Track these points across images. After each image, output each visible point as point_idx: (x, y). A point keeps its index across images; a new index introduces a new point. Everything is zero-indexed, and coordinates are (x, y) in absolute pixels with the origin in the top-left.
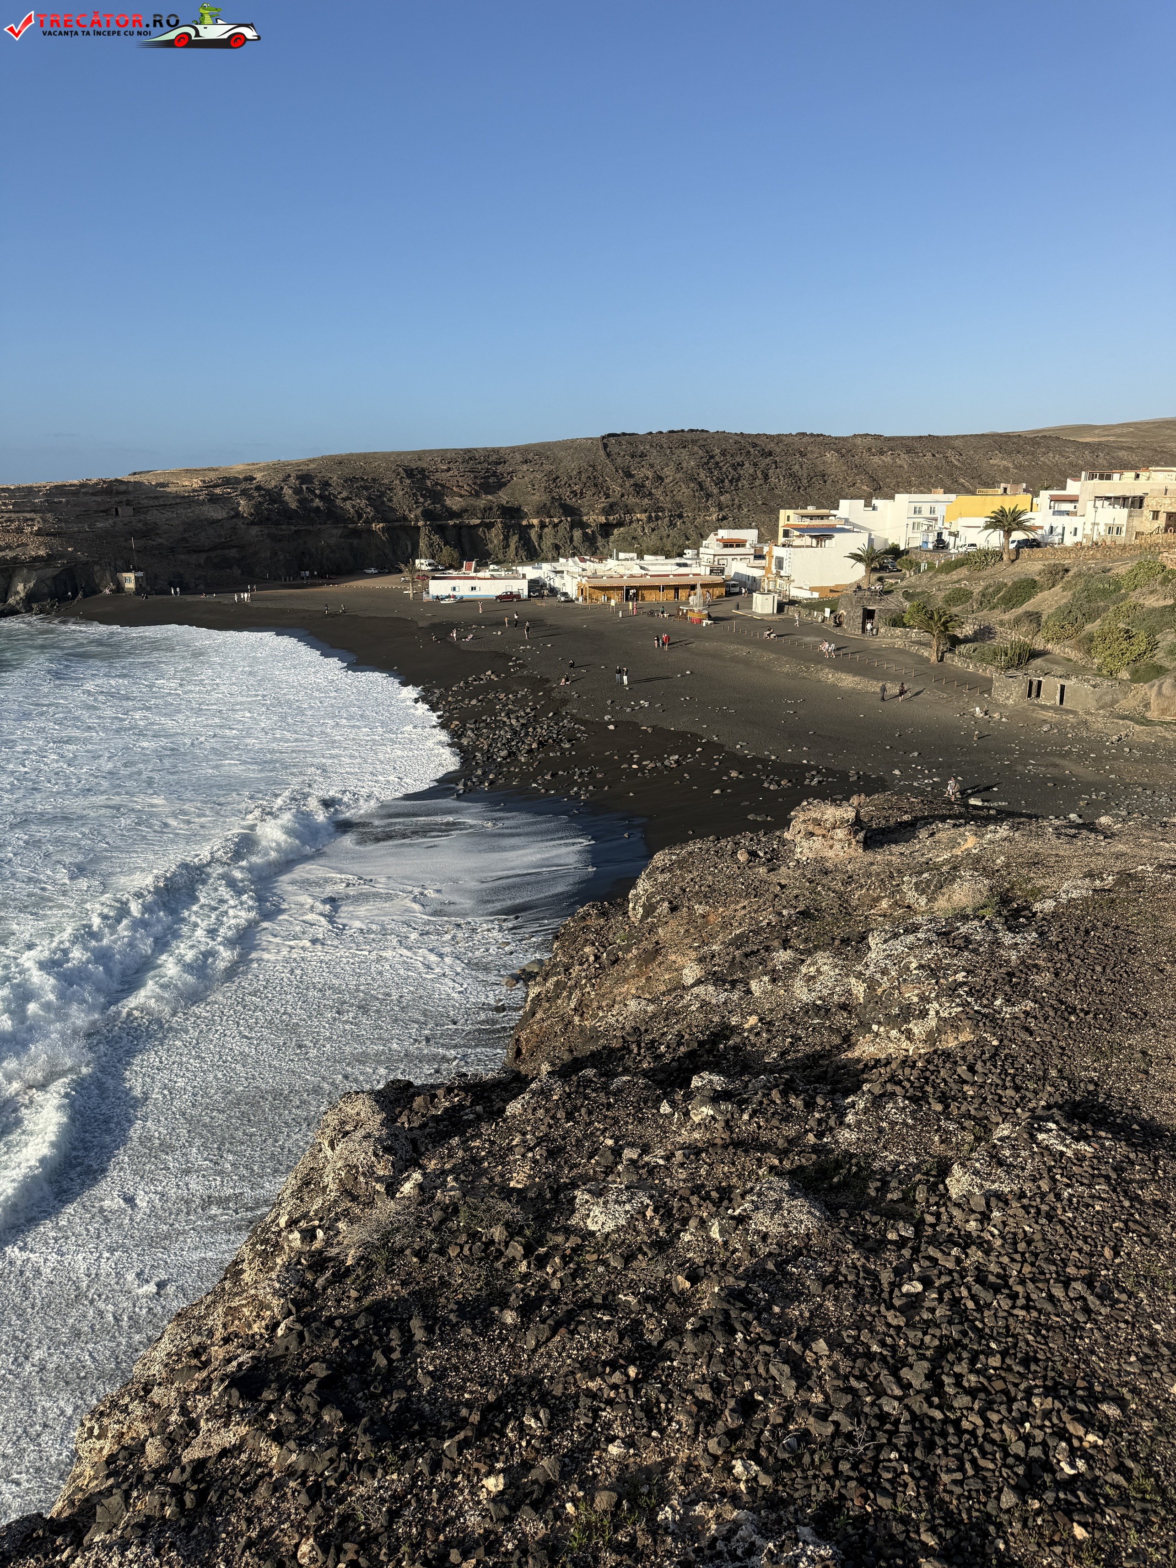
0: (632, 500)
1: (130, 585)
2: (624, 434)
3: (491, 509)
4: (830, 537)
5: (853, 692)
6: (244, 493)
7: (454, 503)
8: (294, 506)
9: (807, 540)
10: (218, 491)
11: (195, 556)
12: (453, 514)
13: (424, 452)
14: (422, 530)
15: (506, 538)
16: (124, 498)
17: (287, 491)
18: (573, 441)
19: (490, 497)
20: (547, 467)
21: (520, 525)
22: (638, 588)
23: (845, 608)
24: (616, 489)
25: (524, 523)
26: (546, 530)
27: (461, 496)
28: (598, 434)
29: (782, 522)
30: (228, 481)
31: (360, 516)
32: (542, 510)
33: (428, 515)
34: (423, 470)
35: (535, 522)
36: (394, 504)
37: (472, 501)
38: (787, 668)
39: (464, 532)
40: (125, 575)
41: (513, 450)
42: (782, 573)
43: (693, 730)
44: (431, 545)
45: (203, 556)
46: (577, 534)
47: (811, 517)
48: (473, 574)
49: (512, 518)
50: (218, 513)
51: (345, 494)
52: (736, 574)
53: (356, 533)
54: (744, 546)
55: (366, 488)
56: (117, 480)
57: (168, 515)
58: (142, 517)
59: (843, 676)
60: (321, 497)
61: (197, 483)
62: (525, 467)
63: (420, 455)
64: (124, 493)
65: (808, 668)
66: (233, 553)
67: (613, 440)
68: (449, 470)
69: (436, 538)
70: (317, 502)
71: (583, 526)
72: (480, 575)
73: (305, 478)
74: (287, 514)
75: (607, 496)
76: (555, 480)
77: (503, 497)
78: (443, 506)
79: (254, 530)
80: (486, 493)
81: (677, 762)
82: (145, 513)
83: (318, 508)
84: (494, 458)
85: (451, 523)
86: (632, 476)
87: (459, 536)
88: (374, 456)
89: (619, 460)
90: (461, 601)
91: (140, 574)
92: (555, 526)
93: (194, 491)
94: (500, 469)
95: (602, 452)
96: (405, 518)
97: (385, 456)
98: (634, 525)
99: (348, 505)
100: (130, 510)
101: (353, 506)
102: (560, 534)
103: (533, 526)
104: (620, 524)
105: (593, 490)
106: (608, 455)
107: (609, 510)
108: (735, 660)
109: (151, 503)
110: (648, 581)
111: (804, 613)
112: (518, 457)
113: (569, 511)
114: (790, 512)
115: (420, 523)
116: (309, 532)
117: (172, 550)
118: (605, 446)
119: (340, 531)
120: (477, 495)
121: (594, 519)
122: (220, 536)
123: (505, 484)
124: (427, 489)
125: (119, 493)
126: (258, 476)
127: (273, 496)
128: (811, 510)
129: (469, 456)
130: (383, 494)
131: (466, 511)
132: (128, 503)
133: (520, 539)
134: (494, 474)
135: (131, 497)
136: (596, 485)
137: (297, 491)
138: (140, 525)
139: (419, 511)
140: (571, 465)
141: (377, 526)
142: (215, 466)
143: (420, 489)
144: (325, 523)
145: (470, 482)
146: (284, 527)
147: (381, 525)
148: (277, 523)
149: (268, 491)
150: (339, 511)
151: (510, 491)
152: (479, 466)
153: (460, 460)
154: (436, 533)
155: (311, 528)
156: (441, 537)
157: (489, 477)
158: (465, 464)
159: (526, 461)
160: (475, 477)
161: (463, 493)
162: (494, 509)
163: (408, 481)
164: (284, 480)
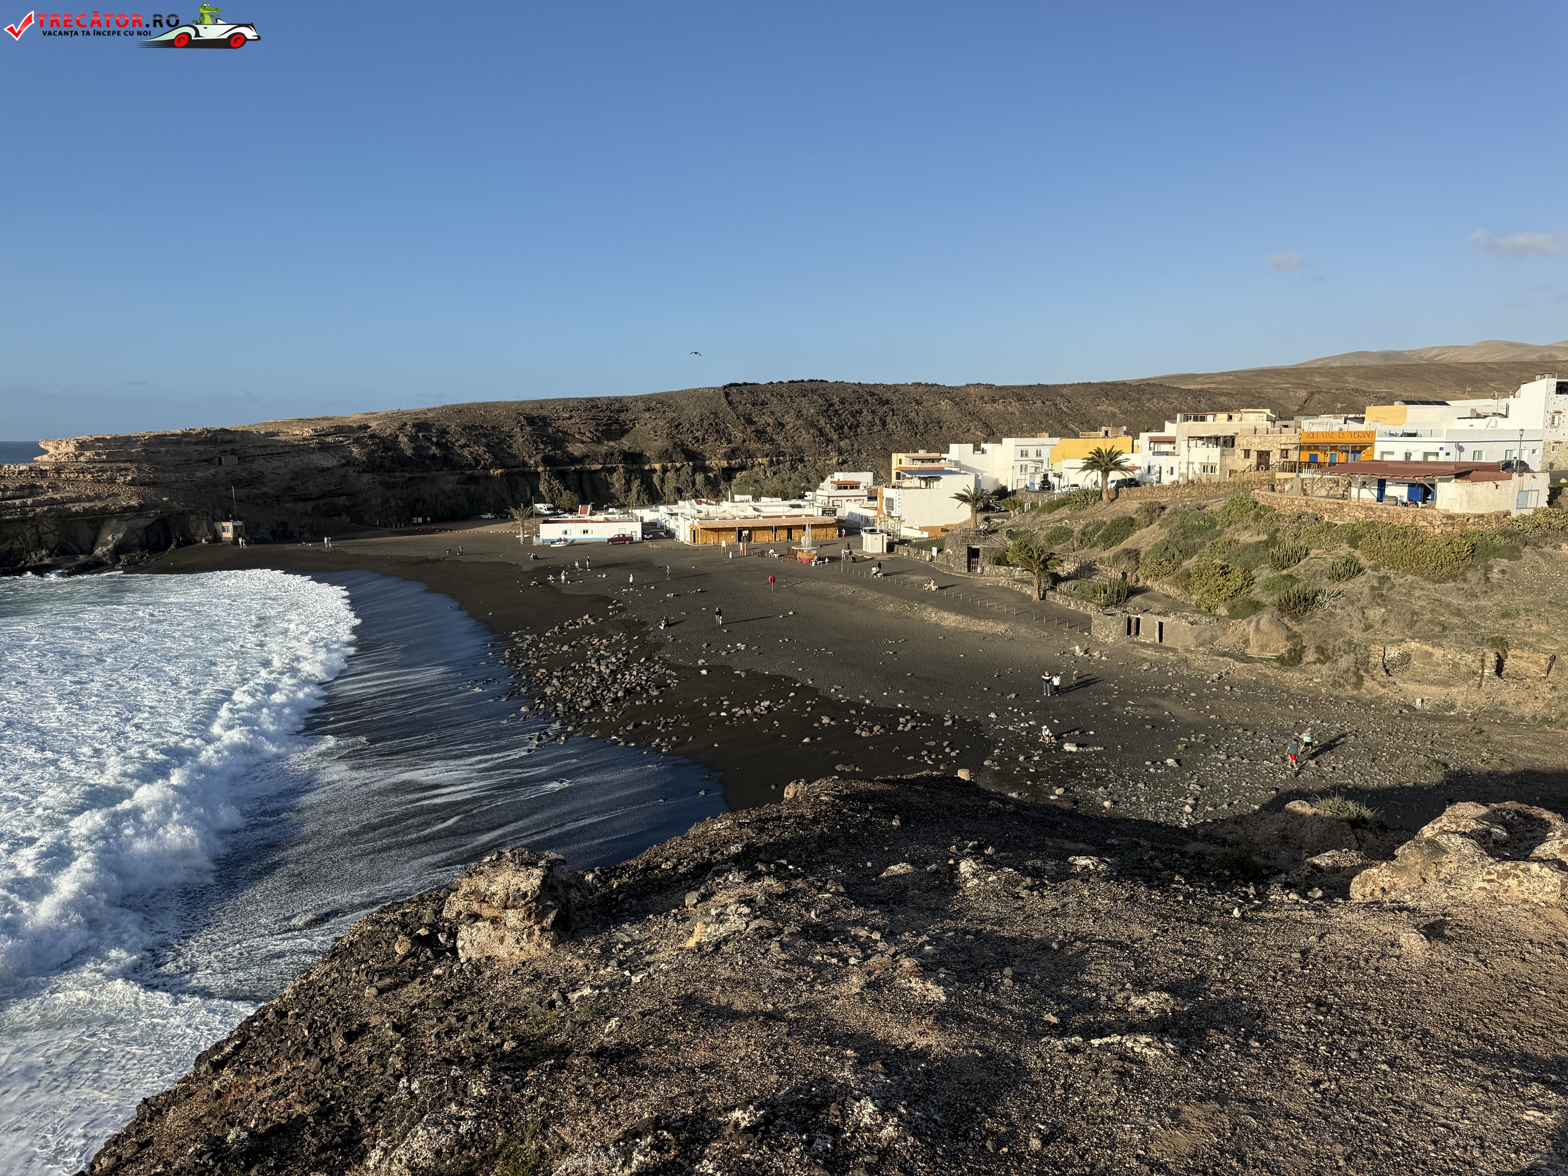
0: (753, 446)
1: (228, 535)
2: (745, 384)
3: (612, 454)
4: (938, 479)
5: (956, 631)
6: (357, 441)
7: (576, 449)
8: (409, 453)
9: (916, 482)
10: (330, 439)
11: (302, 504)
12: (574, 460)
13: (547, 401)
14: (542, 475)
15: (628, 482)
16: (228, 447)
17: (403, 439)
18: (695, 390)
19: (612, 443)
20: (670, 415)
21: (642, 470)
22: (751, 530)
23: (951, 547)
24: (738, 435)
25: (647, 467)
26: (668, 474)
27: (583, 442)
28: (720, 384)
29: (895, 465)
30: (340, 430)
31: (478, 462)
32: (665, 455)
33: (547, 461)
34: (545, 418)
35: (657, 466)
36: (514, 450)
37: (594, 447)
38: (890, 608)
39: (585, 477)
40: (224, 524)
41: (636, 399)
42: (893, 514)
43: (788, 673)
44: (551, 490)
45: (311, 504)
46: (699, 478)
47: (923, 460)
48: (587, 518)
49: (634, 462)
50: (328, 461)
51: (462, 441)
52: (851, 514)
53: (473, 479)
54: (857, 488)
55: (485, 436)
56: (222, 430)
57: (275, 463)
58: (247, 466)
59: (946, 615)
60: (438, 444)
61: (307, 432)
62: (647, 415)
63: (542, 404)
64: (230, 442)
65: (912, 607)
66: (343, 501)
67: (734, 389)
68: (571, 418)
69: (556, 483)
70: (434, 450)
71: (705, 469)
72: (594, 518)
73: (422, 426)
74: (402, 462)
75: (729, 442)
76: (677, 427)
77: (626, 443)
78: (565, 452)
79: (366, 478)
80: (608, 440)
81: (768, 708)
82: (251, 462)
83: (434, 455)
84: (617, 406)
85: (572, 468)
86: (755, 423)
87: (580, 481)
88: (496, 405)
89: (740, 408)
90: (573, 544)
91: (239, 523)
92: (678, 470)
93: (304, 439)
94: (623, 416)
95: (724, 400)
96: (525, 464)
97: (507, 405)
98: (756, 469)
99: (466, 452)
100: (234, 460)
101: (471, 453)
102: (682, 478)
103: (655, 471)
104: (742, 468)
105: (715, 436)
106: (730, 403)
107: (731, 455)
108: (840, 599)
109: (258, 452)
110: (761, 522)
111: (913, 551)
112: (641, 406)
113: (690, 455)
114: (902, 456)
115: (540, 469)
116: (424, 479)
117: (277, 499)
118: (727, 395)
119: (457, 478)
120: (599, 442)
121: (717, 463)
122: (329, 484)
123: (628, 431)
124: (548, 436)
125: (224, 442)
126: (373, 425)
127: (388, 444)
128: (922, 453)
129: (592, 404)
130: (502, 441)
131: (588, 456)
132: (233, 452)
133: (642, 483)
134: (617, 421)
135: (236, 447)
136: (718, 432)
137: (413, 439)
138: (245, 474)
139: (538, 458)
140: (694, 413)
141: (495, 473)
142: (329, 415)
143: (540, 436)
144: (442, 470)
145: (592, 429)
146: (397, 474)
147: (500, 471)
148: (390, 471)
149: (382, 439)
150: (456, 458)
151: (632, 438)
152: (601, 414)
153: (582, 408)
154: (556, 478)
155: (425, 474)
156: (561, 482)
157: (611, 424)
158: (587, 413)
159: (649, 410)
160: (597, 424)
161: (585, 439)
162: (616, 455)
163: (529, 429)
164: (400, 429)
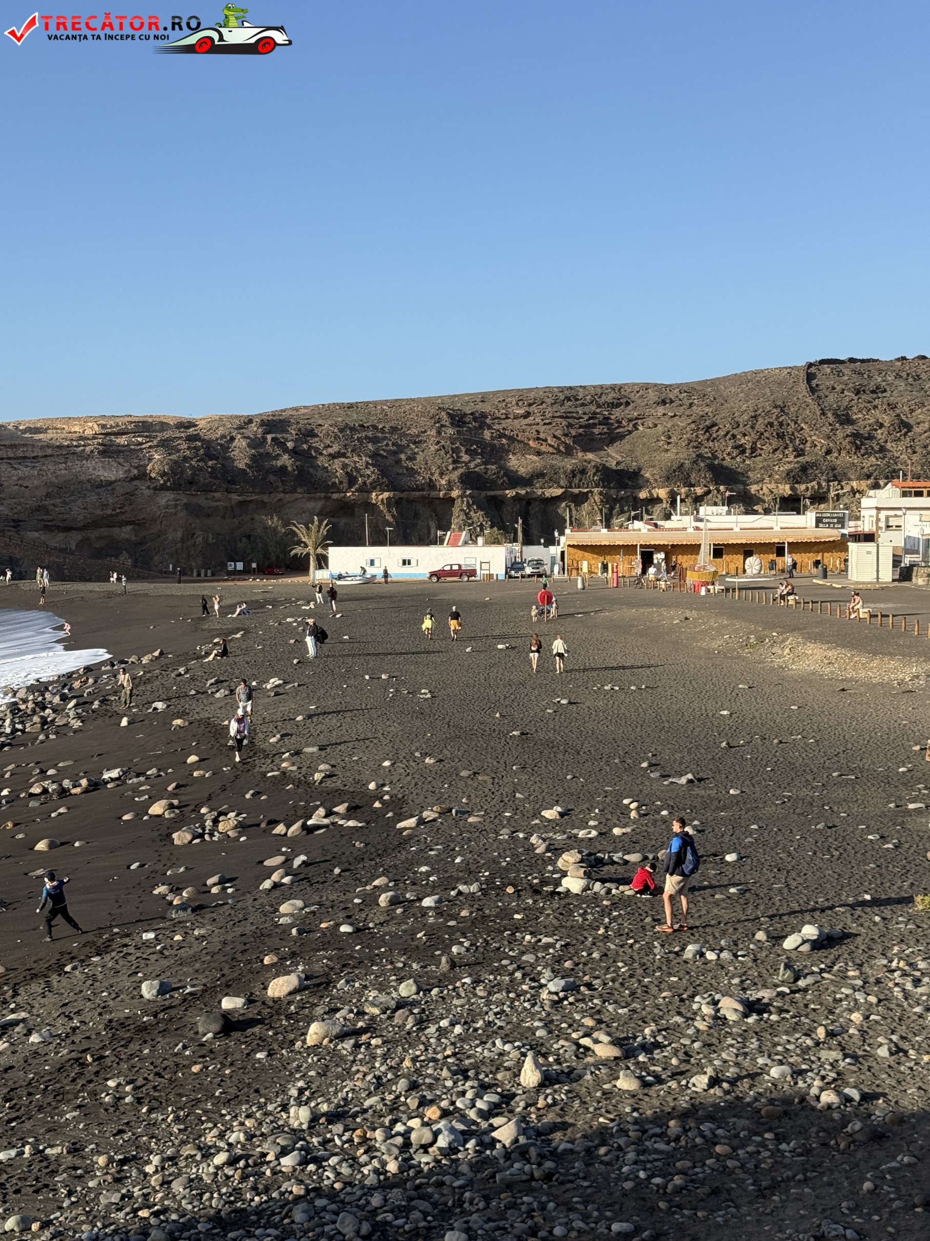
0: (843, 460)
2: (852, 360)
3: (583, 472)
6: (165, 444)
7: (520, 463)
8: (244, 464)
10: (122, 440)
11: (59, 535)
12: (515, 480)
14: (458, 503)
15: (606, 517)
17: (240, 443)
18: (756, 373)
19: (590, 456)
20: (697, 410)
21: (636, 499)
24: (817, 442)
25: (643, 495)
27: (539, 453)
28: (802, 363)
30: (144, 427)
31: (352, 480)
33: (469, 480)
34: (484, 415)
35: (662, 493)
36: (418, 464)
37: (557, 461)
39: (534, 508)
41: (647, 387)
44: (469, 527)
45: (76, 536)
49: (624, 486)
50: (111, 472)
51: (335, 448)
53: (341, 507)
55: (375, 440)
57: (25, 471)
60: (295, 453)
61: (91, 429)
62: (661, 410)
63: (484, 398)
66: (125, 533)
67: (827, 369)
68: (527, 415)
69: (480, 516)
70: (285, 460)
73: (277, 424)
74: (228, 477)
75: (800, 453)
76: (708, 429)
78: (501, 468)
79: (165, 498)
80: (585, 450)
83: (283, 468)
84: (609, 398)
85: (510, 493)
86: (852, 422)
89: (832, 398)
92: (699, 499)
93: (81, 438)
94: (617, 413)
95: (803, 386)
96: (431, 485)
97: (424, 402)
99: (337, 464)
101: (344, 466)
103: (658, 500)
105: (775, 443)
106: (813, 390)
107: (803, 473)
112: (652, 396)
113: (724, 475)
115: (455, 493)
116: (263, 504)
118: (810, 377)
119: (319, 505)
120: (569, 452)
121: (769, 488)
122: (104, 506)
123: (621, 437)
124: (482, 444)
126: (201, 421)
127: (213, 450)
129: (570, 395)
130: (401, 449)
131: (541, 475)
134: (606, 421)
136: (781, 436)
137: (256, 443)
139: (455, 476)
140: (742, 408)
141: (379, 497)
143: (467, 442)
144: (293, 491)
145: (558, 433)
146: (218, 495)
147: (386, 495)
148: (207, 489)
149: (207, 444)
150: (319, 473)
151: (628, 447)
152: (580, 410)
153: (549, 401)
154: (480, 508)
155: (265, 498)
156: (487, 515)
157: (594, 426)
158: (556, 407)
159: (664, 402)
160: (570, 426)
161: (544, 448)
162: (591, 473)
163: (451, 431)
164: (240, 428)
